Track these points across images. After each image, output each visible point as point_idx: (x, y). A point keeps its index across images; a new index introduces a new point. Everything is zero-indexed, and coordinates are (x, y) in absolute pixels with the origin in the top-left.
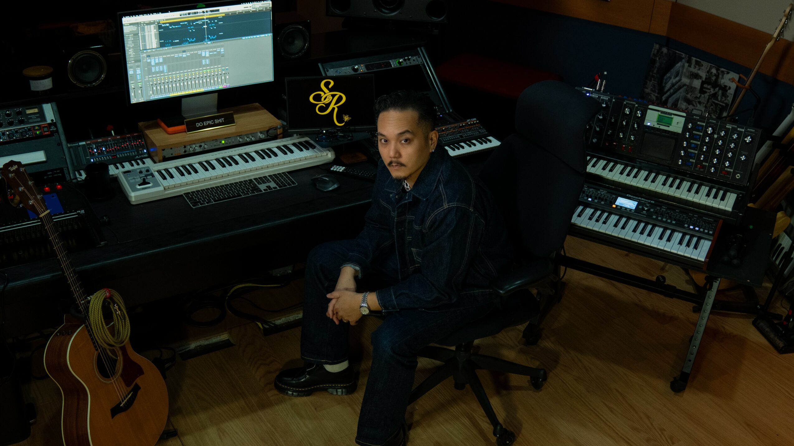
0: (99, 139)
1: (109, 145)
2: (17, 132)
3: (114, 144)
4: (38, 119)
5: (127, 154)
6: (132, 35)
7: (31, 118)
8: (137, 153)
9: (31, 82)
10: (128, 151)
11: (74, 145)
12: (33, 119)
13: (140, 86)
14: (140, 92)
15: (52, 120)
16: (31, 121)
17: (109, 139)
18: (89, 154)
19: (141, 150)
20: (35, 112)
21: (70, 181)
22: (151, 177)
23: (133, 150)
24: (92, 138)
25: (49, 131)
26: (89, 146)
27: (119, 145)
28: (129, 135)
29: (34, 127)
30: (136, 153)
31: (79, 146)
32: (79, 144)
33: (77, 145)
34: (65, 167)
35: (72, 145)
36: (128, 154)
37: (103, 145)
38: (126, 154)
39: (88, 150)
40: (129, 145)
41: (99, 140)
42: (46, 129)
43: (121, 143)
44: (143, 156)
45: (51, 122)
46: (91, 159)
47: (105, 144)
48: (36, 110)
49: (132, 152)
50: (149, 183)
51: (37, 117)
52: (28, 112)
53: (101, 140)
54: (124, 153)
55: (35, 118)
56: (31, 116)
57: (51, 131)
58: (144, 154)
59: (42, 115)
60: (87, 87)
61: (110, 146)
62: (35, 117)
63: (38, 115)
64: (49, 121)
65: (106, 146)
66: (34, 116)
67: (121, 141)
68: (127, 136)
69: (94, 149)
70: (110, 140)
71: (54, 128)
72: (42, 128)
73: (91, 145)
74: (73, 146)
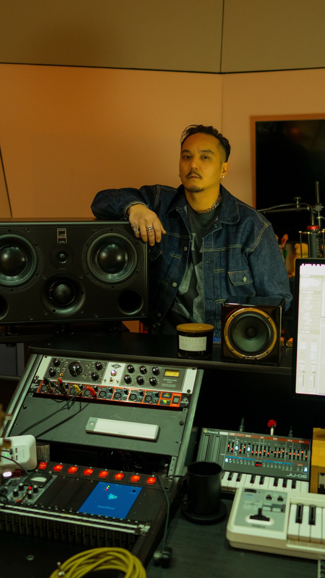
0: (248, 434)
1: (257, 446)
2: (142, 394)
3: (265, 447)
4: (173, 385)
5: (278, 467)
6: (313, 292)
7: (166, 382)
8: (293, 469)
9: (181, 337)
10: (281, 463)
11: (212, 432)
12: (168, 384)
13: (313, 370)
14: (312, 378)
15: (189, 391)
16: (164, 385)
17: (262, 437)
18: (226, 450)
19: (300, 467)
20: (175, 376)
21: (171, 477)
22: (279, 510)
23: (288, 463)
24: (241, 430)
25: (179, 403)
26: (230, 440)
27: (272, 450)
28: (291, 441)
29: (164, 393)
30: (291, 469)
31: (218, 436)
32: (219, 433)
33: (216, 433)
34: (174, 456)
35: (210, 432)
36: (280, 467)
37: (249, 444)
38: (277, 465)
39: (227, 443)
40: (285, 454)
41: (247, 436)
42: (176, 400)
43: (276, 448)
44: (301, 476)
45: (186, 392)
46: (226, 458)
47: (254, 443)
48: (177, 374)
49: (285, 465)
50: (268, 520)
51: (173, 383)
52: (168, 374)
53: (250, 436)
54: (274, 464)
55: (170, 384)
56: (167, 380)
57: (181, 404)
58: (303, 474)
59: (180, 381)
60: (246, 358)
61: (259, 447)
62: (171, 382)
63: (176, 380)
64: (184, 391)
65: (253, 446)
66: (170, 380)
67: (276, 445)
68: (289, 440)
69: (236, 445)
70: (262, 439)
71: (187, 401)
72: (173, 397)
73: (235, 439)
74: (210, 434)
